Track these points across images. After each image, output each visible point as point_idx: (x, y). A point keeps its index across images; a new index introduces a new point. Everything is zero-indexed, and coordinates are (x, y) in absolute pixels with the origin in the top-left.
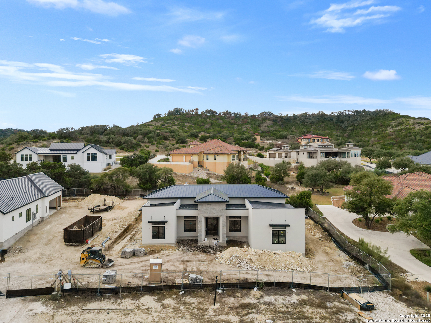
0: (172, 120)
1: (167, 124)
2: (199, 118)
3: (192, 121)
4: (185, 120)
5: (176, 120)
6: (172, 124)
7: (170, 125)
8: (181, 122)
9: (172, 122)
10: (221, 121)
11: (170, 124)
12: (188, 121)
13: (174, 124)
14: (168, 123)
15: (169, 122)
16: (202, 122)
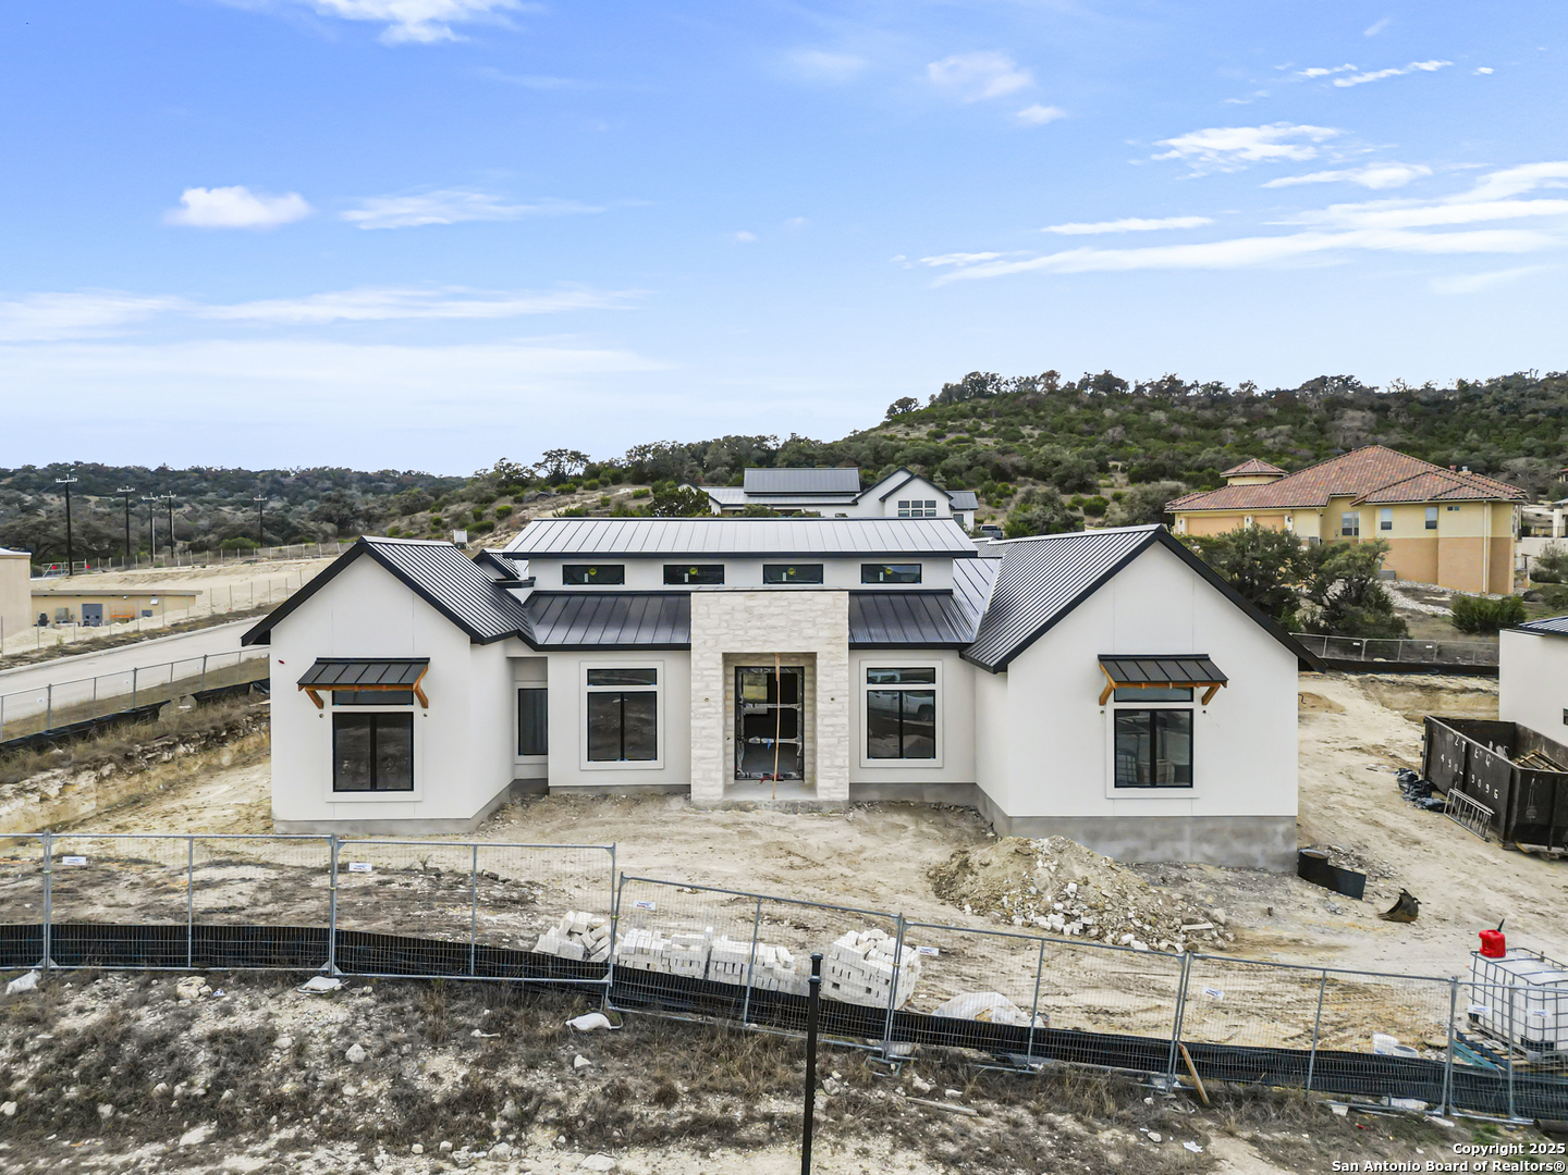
0: (964, 416)
1: (949, 432)
2: (1067, 408)
3: (1042, 418)
4: (1017, 414)
5: (982, 417)
6: (968, 431)
7: (966, 436)
8: (1004, 423)
9: (969, 423)
10: (1159, 416)
11: (961, 432)
12: (1027, 417)
13: (977, 430)
14: (954, 427)
15: (958, 423)
16: (1087, 422)
